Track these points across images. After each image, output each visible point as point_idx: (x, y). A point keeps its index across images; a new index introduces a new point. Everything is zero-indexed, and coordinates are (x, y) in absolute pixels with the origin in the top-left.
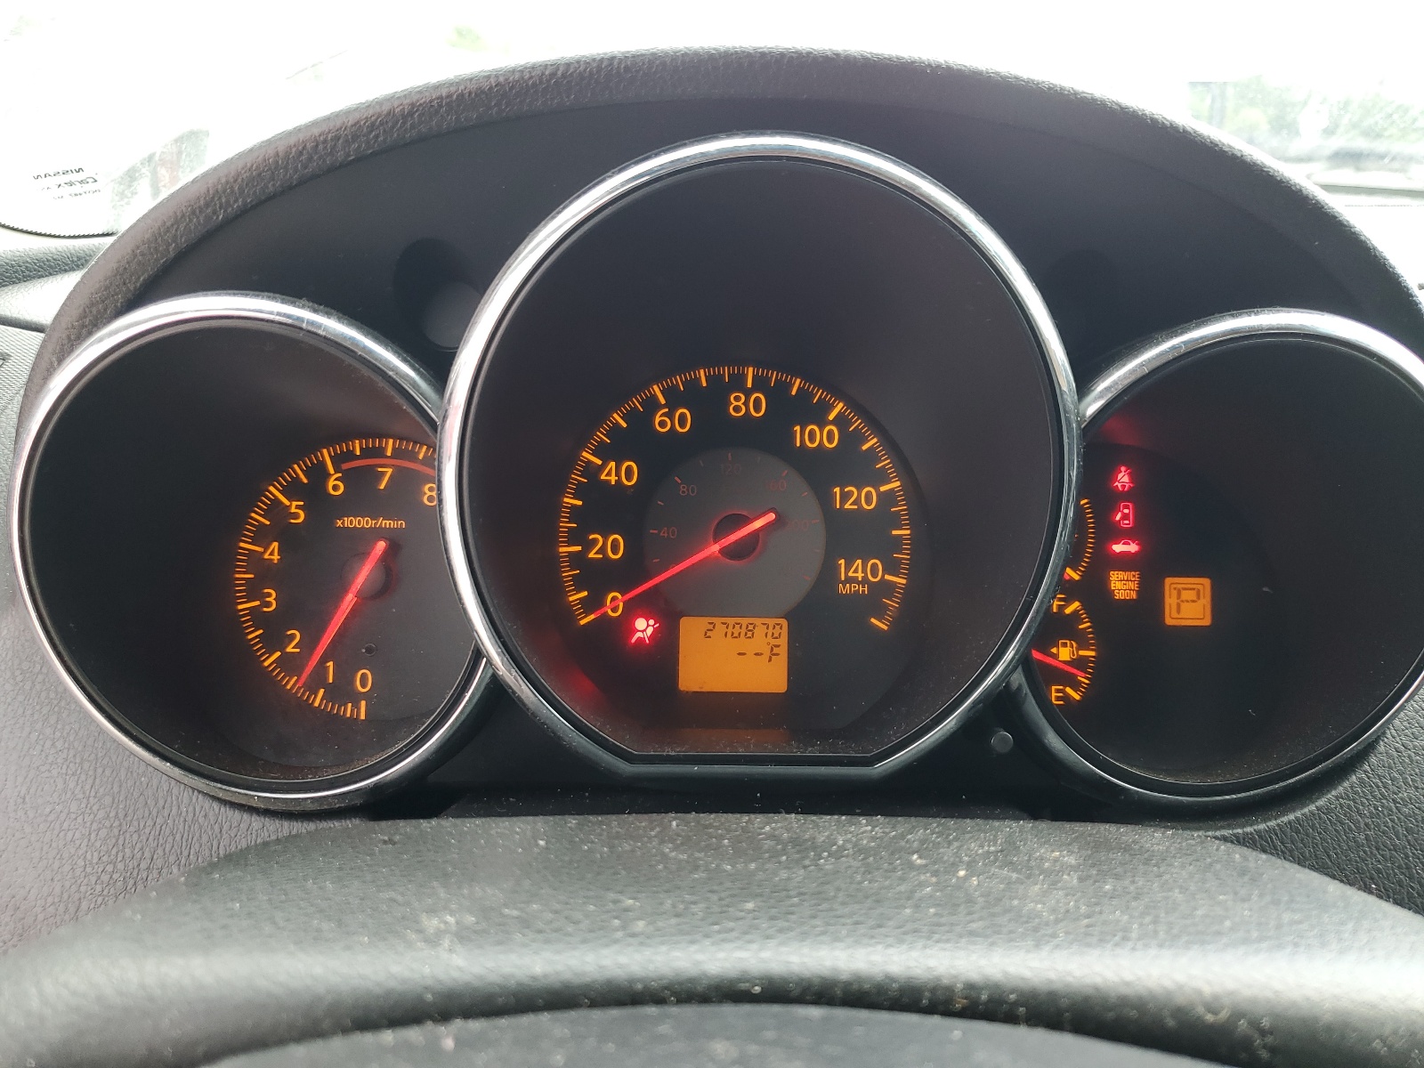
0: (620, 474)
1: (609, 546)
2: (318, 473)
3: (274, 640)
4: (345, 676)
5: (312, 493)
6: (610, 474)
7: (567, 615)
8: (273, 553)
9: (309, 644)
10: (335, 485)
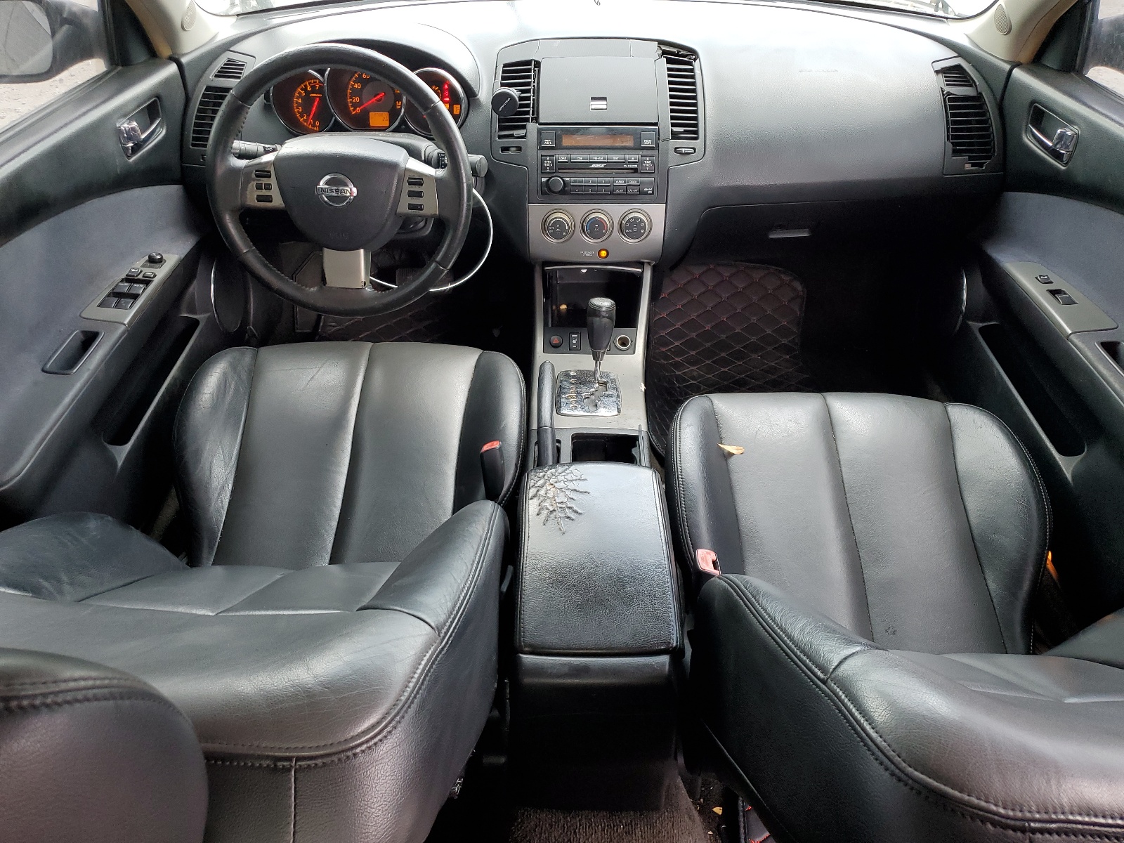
0: (357, 86)
1: (356, 99)
2: (306, 86)
3: (302, 116)
4: (314, 123)
5: (305, 89)
6: (356, 86)
7: (350, 112)
8: (300, 101)
9: (308, 116)
10: (309, 89)
